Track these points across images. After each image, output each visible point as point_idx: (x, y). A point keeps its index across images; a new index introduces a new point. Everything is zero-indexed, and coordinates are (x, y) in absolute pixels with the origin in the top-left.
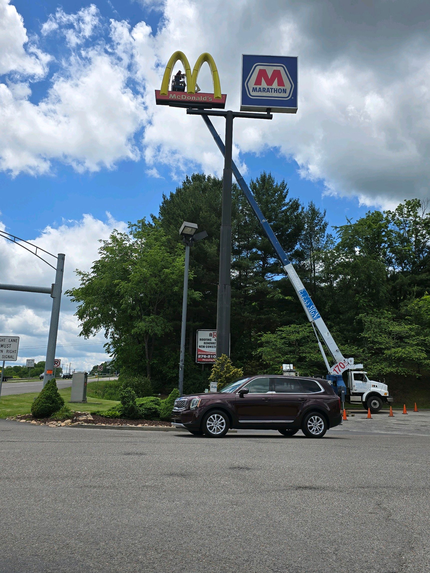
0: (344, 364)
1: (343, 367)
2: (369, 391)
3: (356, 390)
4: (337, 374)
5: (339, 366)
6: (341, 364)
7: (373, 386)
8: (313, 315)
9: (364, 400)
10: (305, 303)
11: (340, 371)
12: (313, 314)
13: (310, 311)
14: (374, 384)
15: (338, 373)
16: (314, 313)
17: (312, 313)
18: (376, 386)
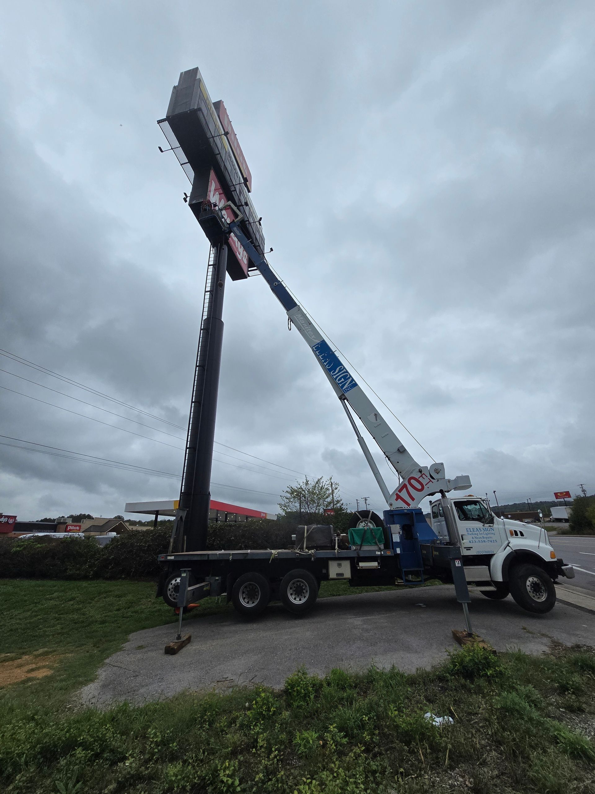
0: (421, 479)
1: (419, 487)
2: (508, 550)
3: (469, 549)
4: (405, 506)
5: (409, 486)
6: (413, 481)
7: (512, 534)
8: (341, 383)
9: (499, 578)
10: (325, 364)
11: (413, 499)
12: (343, 382)
13: (335, 377)
14: (514, 528)
15: (408, 505)
16: (343, 380)
17: (339, 381)
18: (522, 534)
